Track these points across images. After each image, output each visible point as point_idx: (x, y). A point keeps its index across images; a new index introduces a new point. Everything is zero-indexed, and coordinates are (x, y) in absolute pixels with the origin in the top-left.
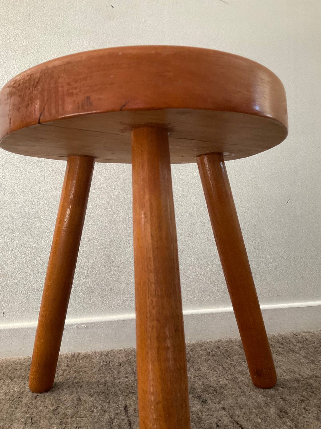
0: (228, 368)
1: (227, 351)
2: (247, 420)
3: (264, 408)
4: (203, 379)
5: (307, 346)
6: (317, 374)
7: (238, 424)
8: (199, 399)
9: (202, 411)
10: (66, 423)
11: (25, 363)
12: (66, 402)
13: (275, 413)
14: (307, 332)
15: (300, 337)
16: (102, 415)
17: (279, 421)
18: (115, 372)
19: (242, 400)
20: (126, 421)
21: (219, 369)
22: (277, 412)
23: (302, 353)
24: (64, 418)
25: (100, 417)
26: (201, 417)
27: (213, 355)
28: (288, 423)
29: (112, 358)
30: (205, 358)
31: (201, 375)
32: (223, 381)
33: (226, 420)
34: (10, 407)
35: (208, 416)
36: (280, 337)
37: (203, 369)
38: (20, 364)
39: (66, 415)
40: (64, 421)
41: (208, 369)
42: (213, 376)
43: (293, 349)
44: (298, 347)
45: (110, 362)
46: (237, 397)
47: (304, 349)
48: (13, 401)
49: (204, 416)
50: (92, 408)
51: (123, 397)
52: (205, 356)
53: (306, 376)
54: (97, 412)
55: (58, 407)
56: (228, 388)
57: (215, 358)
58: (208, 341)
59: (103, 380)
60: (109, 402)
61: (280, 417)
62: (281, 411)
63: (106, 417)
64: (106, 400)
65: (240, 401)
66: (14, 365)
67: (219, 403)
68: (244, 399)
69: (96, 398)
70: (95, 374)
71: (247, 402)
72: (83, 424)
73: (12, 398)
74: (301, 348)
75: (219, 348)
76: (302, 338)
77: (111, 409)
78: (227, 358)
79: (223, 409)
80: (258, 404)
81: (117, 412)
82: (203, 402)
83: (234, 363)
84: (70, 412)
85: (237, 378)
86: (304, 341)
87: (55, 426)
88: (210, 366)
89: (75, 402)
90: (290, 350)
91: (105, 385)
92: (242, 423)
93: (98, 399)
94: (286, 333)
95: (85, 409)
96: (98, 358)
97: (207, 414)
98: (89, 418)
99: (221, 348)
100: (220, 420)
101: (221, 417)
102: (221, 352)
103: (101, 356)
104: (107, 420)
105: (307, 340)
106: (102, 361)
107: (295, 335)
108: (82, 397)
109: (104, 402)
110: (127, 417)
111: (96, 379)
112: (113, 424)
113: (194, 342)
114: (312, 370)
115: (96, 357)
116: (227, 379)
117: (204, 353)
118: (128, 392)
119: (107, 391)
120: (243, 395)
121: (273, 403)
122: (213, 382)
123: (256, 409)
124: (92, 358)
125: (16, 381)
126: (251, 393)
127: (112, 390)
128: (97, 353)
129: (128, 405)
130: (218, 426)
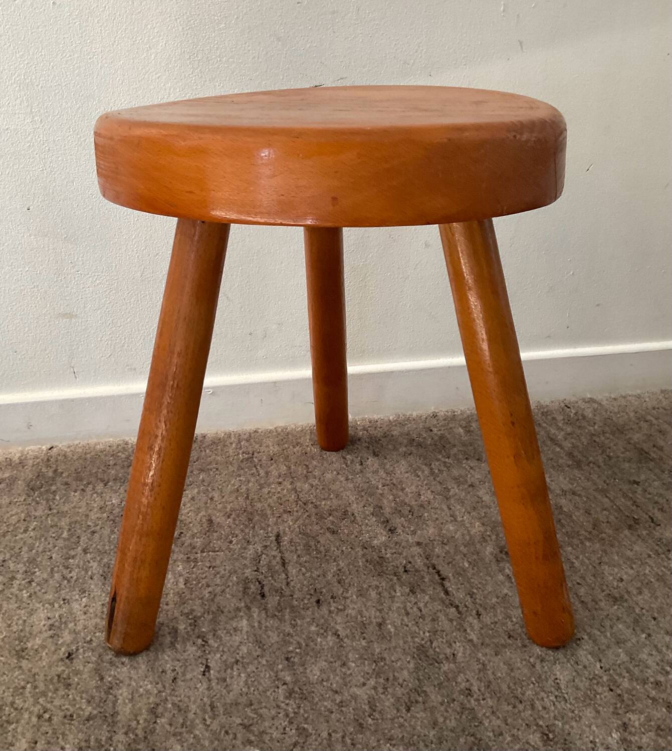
0: (439, 470)
1: (442, 437)
2: (448, 564)
3: (478, 546)
4: (397, 490)
5: (579, 432)
6: (577, 488)
7: (434, 568)
8: (386, 526)
9: (386, 547)
10: (195, 560)
11: (120, 454)
12: (191, 525)
13: (492, 554)
14: (589, 401)
15: (574, 411)
16: (245, 548)
17: (494, 567)
18: (262, 473)
19: (448, 530)
20: (278, 559)
21: (423, 472)
22: (495, 552)
23: (567, 445)
24: (191, 552)
25: (243, 551)
26: (384, 556)
27: (420, 445)
28: (507, 571)
29: (257, 446)
30: (404, 449)
31: (395, 481)
32: (427, 496)
33: (419, 562)
34: (112, 532)
35: (395, 555)
36: (539, 410)
37: (399, 472)
38: (112, 455)
39: (194, 548)
40: (192, 558)
41: (407, 472)
42: (412, 484)
43: (554, 437)
44: (563, 433)
45: (253, 454)
46: (442, 524)
47: (572, 438)
48: (114, 521)
49: (388, 555)
50: (230, 537)
51: (275, 519)
52: (406, 446)
53: (558, 492)
54: (237, 544)
55: (182, 533)
56: (431, 508)
57: (421, 451)
58: (415, 414)
59: (244, 488)
60: (254, 528)
61: (498, 561)
62: (501, 552)
63: (250, 552)
64: (250, 524)
65: (444, 532)
66: (103, 457)
67: (414, 533)
68: (451, 528)
69: (234, 520)
70: (232, 476)
71: (456, 533)
72: (218, 562)
73: (111, 517)
74: (569, 434)
75: (431, 430)
76: (576, 414)
77: (257, 539)
78: (440, 452)
79: (419, 544)
80: (471, 538)
81: (265, 544)
82: (390, 530)
83: (450, 461)
84: (198, 542)
85: (449, 490)
86: (578, 420)
87: (179, 563)
88: (411, 466)
89: (205, 525)
90: (549, 437)
91: (247, 498)
92: (440, 568)
93: (237, 522)
94: (552, 402)
95: (219, 538)
96: (234, 445)
97: (394, 551)
98: (227, 552)
99: (435, 430)
100: (410, 562)
101: (413, 557)
102: (432, 439)
103: (240, 442)
104: (252, 556)
105: (584, 417)
106: (241, 452)
107: (566, 406)
108: (213, 518)
109: (246, 526)
110: (280, 552)
111: (234, 485)
112: (259, 562)
113: (391, 418)
114: (572, 480)
115: (231, 443)
116: (432, 492)
117: (405, 441)
118: (282, 510)
119: (249, 509)
120: (452, 521)
121: (494, 537)
122: (410, 495)
123: (465, 546)
124: (224, 446)
125: (112, 487)
126: (465, 518)
127: (259, 505)
128: (232, 436)
129: (281, 533)
130: (406, 571)
